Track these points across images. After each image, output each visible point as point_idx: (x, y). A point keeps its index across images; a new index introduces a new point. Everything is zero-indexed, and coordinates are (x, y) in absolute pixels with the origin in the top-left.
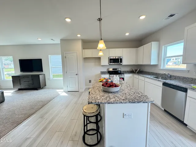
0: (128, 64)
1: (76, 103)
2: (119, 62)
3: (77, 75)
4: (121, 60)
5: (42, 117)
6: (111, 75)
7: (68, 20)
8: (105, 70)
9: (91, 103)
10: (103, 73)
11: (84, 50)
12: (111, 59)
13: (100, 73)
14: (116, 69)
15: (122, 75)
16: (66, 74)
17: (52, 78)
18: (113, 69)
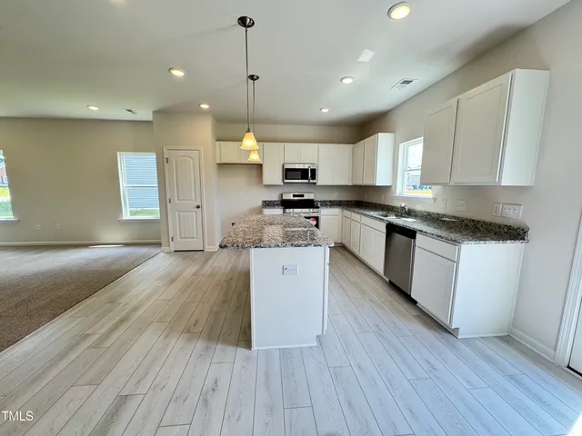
0: (332, 184)
1: (195, 274)
2: (307, 178)
3: (198, 207)
4: (314, 171)
5: (113, 301)
6: (287, 210)
7: (178, 73)
8: (274, 197)
9: (225, 246)
10: (268, 204)
11: (218, 143)
12: (287, 170)
13: (260, 204)
14: (303, 196)
15: (315, 210)
16: (169, 204)
17: (126, 216)
18: (294, 196)
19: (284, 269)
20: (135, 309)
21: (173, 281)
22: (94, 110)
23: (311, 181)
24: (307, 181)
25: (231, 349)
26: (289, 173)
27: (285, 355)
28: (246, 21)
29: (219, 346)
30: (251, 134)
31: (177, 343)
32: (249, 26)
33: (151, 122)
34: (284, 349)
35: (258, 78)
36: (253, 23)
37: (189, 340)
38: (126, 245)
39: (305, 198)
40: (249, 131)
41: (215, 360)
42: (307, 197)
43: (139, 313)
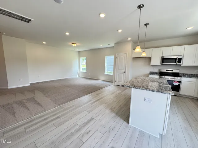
3: (124, 72)
4: (180, 59)
6: (162, 77)
7: (120, 31)
8: (156, 70)
9: (123, 85)
10: (152, 73)
11: (133, 50)
13: (149, 73)
14: (172, 71)
15: (178, 78)
16: (116, 71)
17: (106, 73)
18: (167, 70)
19: (145, 99)
20: (102, 98)
21: (113, 93)
22: (101, 46)
23: (178, 64)
24: (175, 64)
25: (122, 121)
26: (164, 60)
27: (142, 133)
28: (140, 6)
29: (119, 118)
30: (139, 47)
31: (108, 111)
32: (142, 7)
33: (114, 47)
34: (142, 131)
35: (148, 24)
36: (144, 5)
37: (111, 112)
38: (105, 81)
39: (173, 72)
40: (138, 46)
41: (116, 121)
42: (174, 71)
43: (102, 100)
